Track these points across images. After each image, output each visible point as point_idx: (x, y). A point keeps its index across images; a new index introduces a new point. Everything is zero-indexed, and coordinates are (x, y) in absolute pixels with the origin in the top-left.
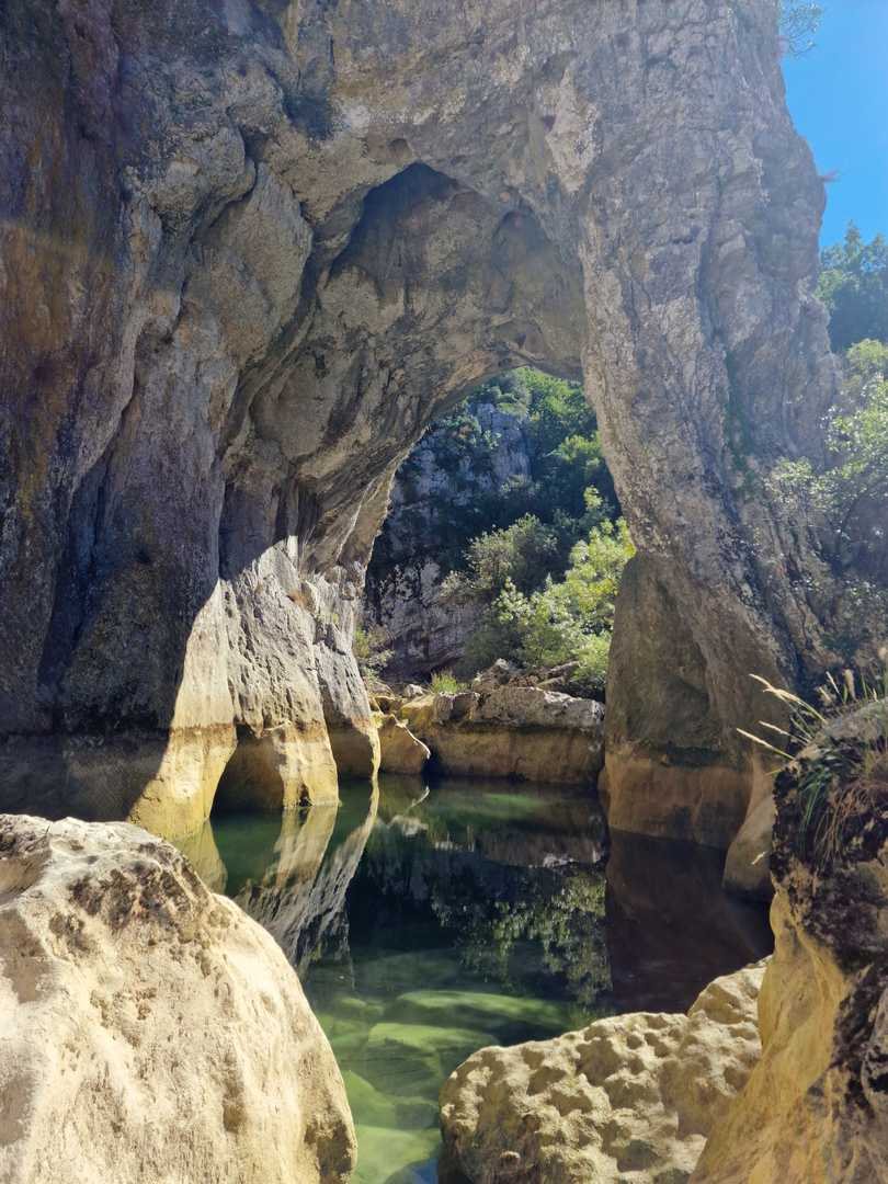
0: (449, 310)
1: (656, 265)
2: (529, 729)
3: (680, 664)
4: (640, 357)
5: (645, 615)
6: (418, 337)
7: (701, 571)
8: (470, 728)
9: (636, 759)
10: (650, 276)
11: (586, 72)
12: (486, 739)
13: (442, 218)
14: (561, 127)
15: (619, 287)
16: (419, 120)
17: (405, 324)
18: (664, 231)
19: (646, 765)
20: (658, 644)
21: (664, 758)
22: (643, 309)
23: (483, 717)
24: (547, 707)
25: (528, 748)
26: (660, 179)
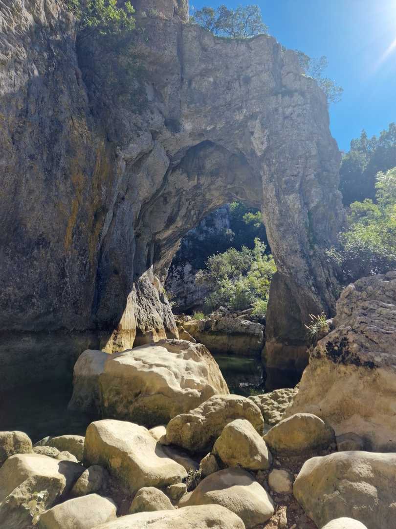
0: (212, 183)
1: (286, 183)
2: (235, 334)
3: (292, 311)
4: (281, 211)
5: (280, 293)
6: (201, 191)
7: (299, 282)
8: (212, 333)
9: (277, 343)
10: (284, 186)
11: (264, 119)
12: (219, 338)
13: (212, 153)
14: (256, 135)
15: (274, 189)
16: (209, 128)
17: (197, 187)
18: (288, 171)
19: (280, 345)
20: (285, 304)
21: (286, 343)
22: (282, 197)
23: (217, 329)
24: (242, 325)
25: (235, 341)
26: (287, 155)
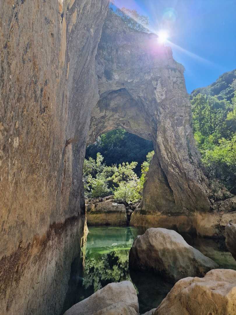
1: (177, 119)
8: (93, 213)
10: (176, 121)
11: (163, 81)
12: (98, 215)
14: (158, 90)
15: (171, 122)
18: (178, 114)
19: (165, 216)
21: (170, 215)
22: (175, 127)
23: (96, 210)
25: (110, 217)
